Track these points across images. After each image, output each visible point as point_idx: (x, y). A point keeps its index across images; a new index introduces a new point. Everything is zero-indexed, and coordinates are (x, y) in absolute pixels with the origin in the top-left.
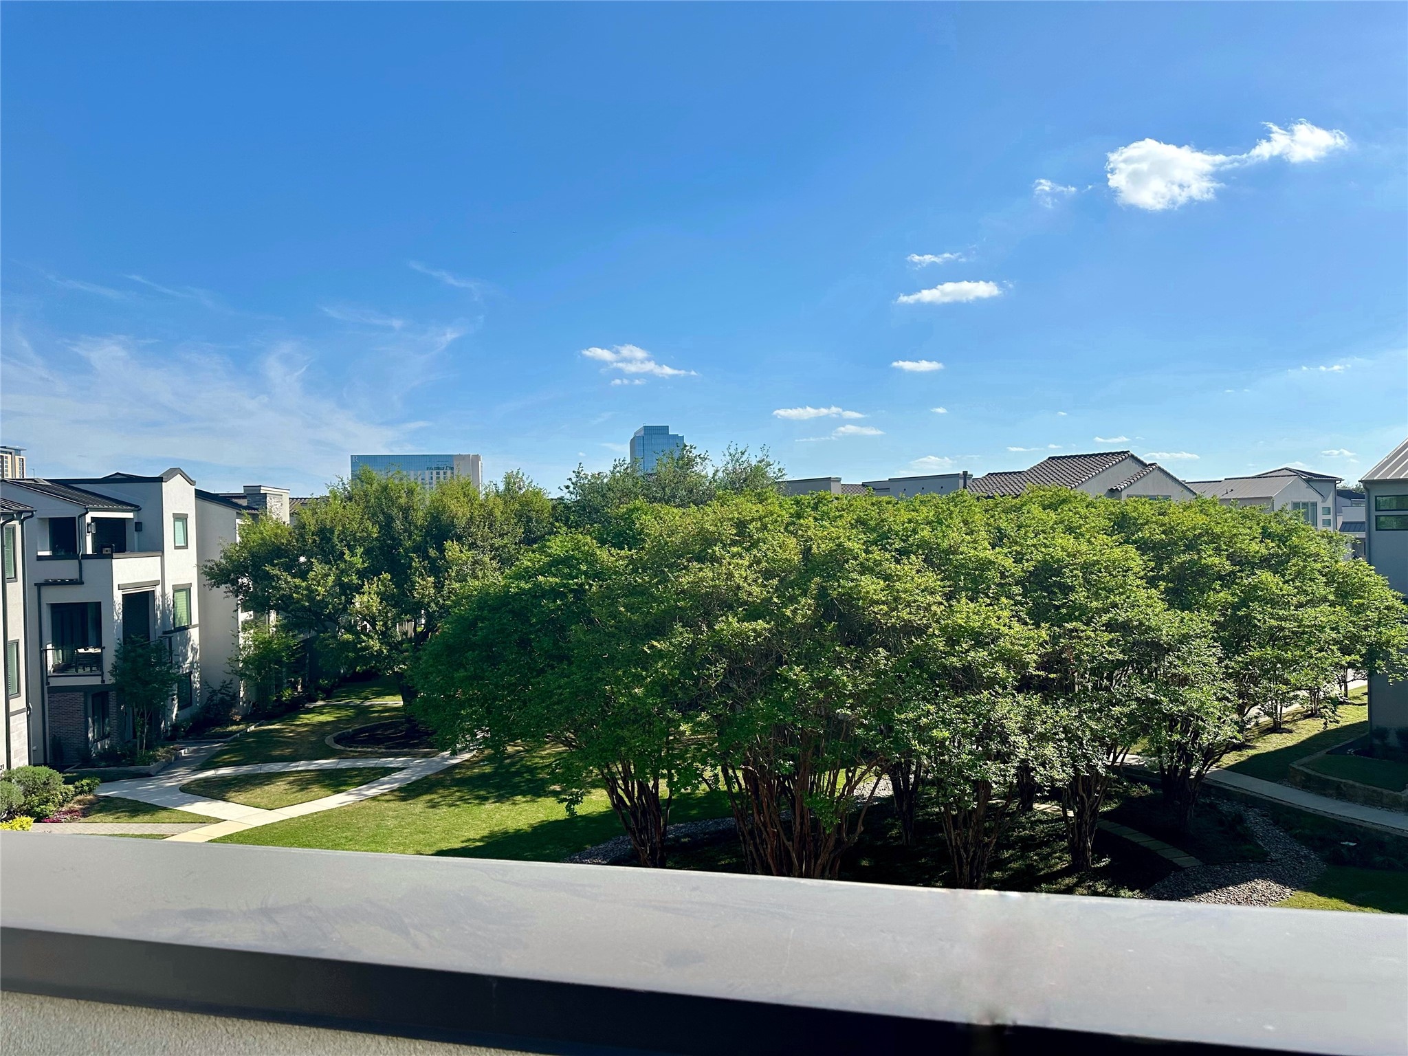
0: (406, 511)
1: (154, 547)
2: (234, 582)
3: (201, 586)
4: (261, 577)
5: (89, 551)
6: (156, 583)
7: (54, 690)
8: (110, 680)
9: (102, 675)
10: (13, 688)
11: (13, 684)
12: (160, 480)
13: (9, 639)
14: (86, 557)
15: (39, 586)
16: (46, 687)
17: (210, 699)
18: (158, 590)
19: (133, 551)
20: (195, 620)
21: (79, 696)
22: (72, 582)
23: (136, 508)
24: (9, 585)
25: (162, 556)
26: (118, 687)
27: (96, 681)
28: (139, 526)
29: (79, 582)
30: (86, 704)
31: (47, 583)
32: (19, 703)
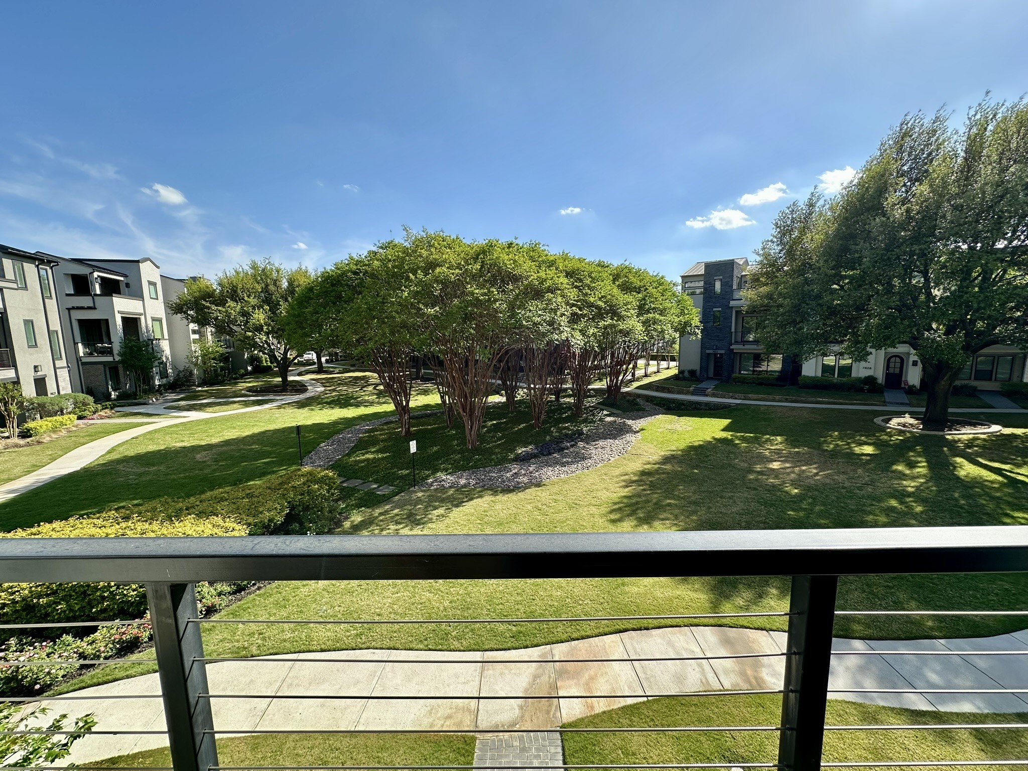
0: (275, 282)
1: (138, 295)
2: (185, 313)
3: (167, 314)
4: (199, 308)
5: (98, 292)
6: (141, 314)
7: (84, 364)
8: (117, 358)
9: (113, 356)
10: (57, 355)
11: (57, 353)
12: (138, 261)
13: (51, 329)
14: (96, 295)
15: (69, 309)
16: (80, 362)
17: (178, 375)
18: (142, 318)
19: (125, 294)
20: (166, 336)
21: (101, 367)
22: (89, 308)
23: (125, 276)
24: (46, 300)
25: (143, 301)
26: (122, 362)
27: (110, 359)
28: (127, 285)
29: (94, 308)
30: (105, 371)
31: (73, 308)
32: (62, 363)
